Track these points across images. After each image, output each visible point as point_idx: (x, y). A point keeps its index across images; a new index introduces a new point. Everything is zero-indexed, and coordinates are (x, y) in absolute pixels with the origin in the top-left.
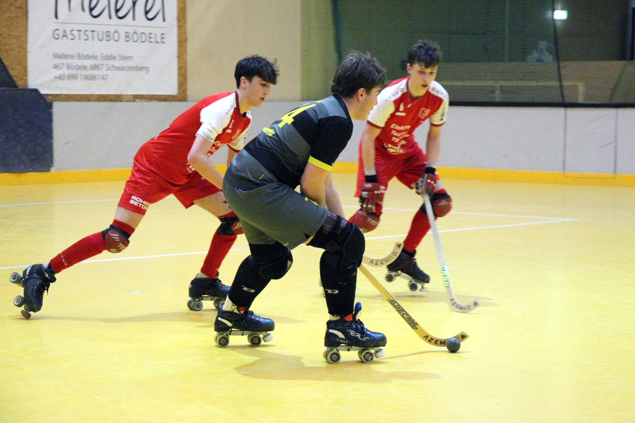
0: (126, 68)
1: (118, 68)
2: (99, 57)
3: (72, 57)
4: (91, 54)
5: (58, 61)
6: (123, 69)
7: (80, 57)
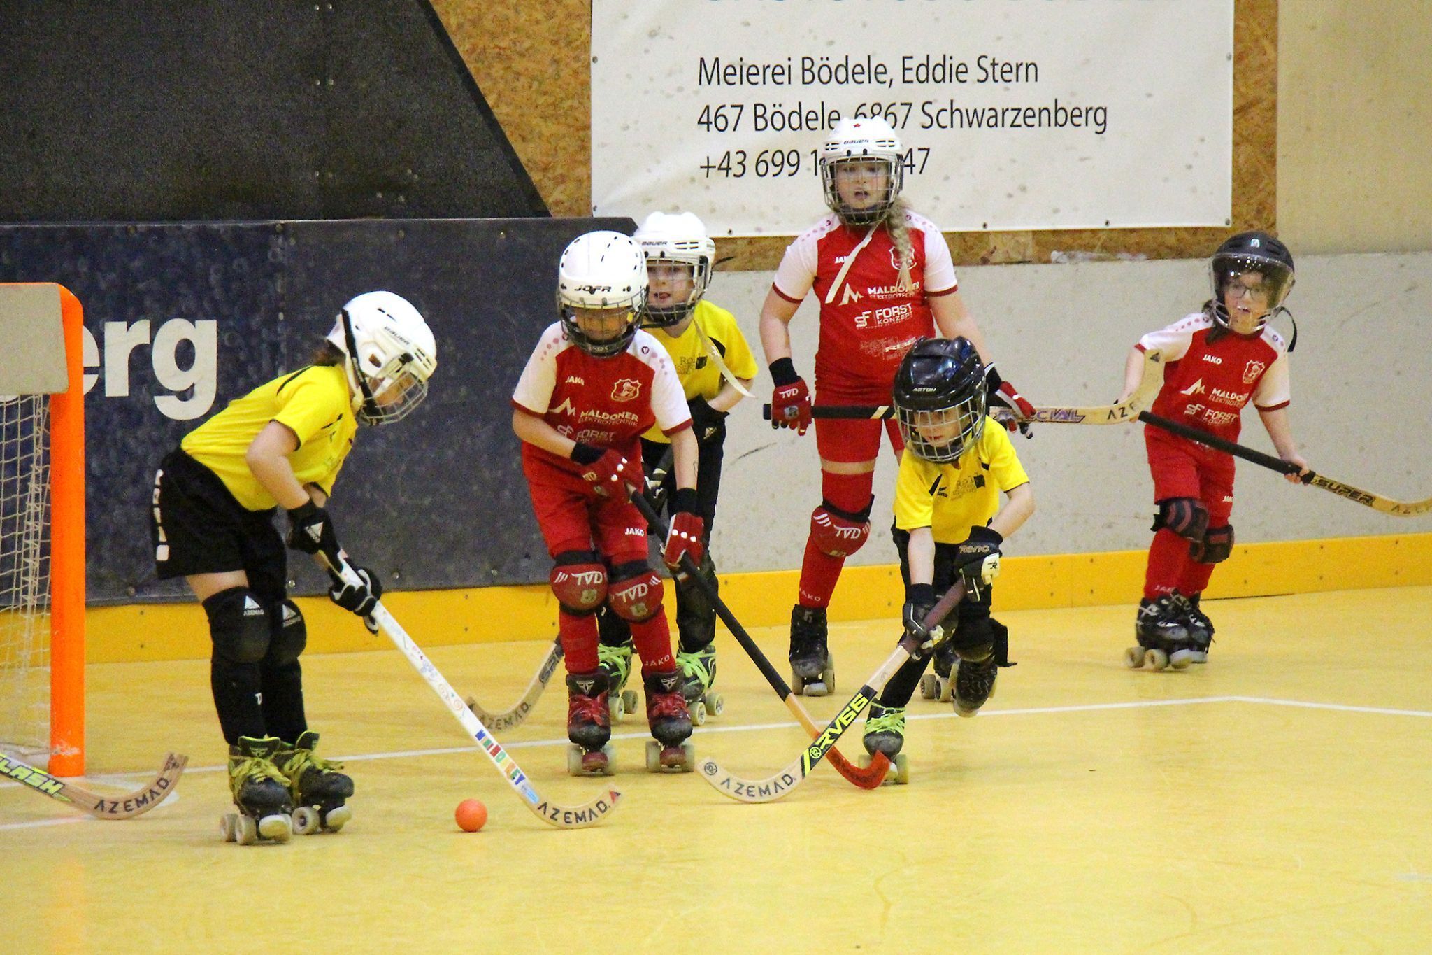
0: (1010, 116)
1: (974, 119)
2: (895, 71)
3: (778, 73)
4: (857, 58)
5: (717, 94)
6: (995, 118)
7: (811, 71)
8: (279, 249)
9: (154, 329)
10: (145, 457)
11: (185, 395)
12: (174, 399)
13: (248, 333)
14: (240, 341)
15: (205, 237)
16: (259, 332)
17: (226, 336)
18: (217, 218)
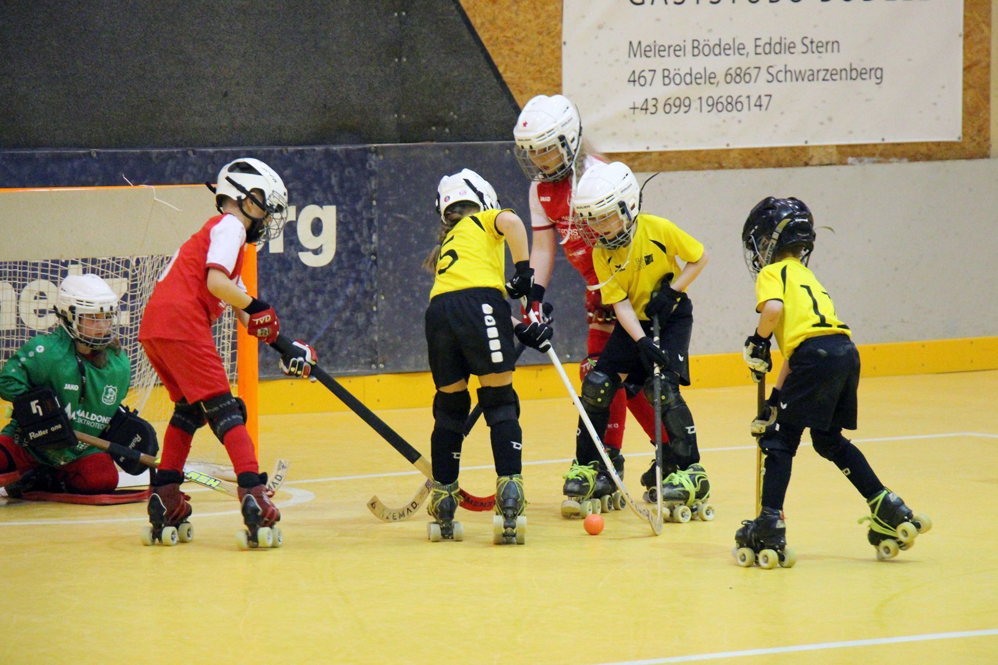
0: (822, 74)
1: (799, 76)
2: (750, 47)
3: (677, 50)
4: (727, 40)
5: (640, 64)
6: (813, 76)
7: (697, 48)
8: (373, 161)
9: (299, 211)
10: (292, 290)
11: (317, 252)
12: (310, 254)
13: (354, 213)
14: (349, 218)
15: (327, 153)
16: (361, 213)
17: (341, 216)
18: (334, 143)
